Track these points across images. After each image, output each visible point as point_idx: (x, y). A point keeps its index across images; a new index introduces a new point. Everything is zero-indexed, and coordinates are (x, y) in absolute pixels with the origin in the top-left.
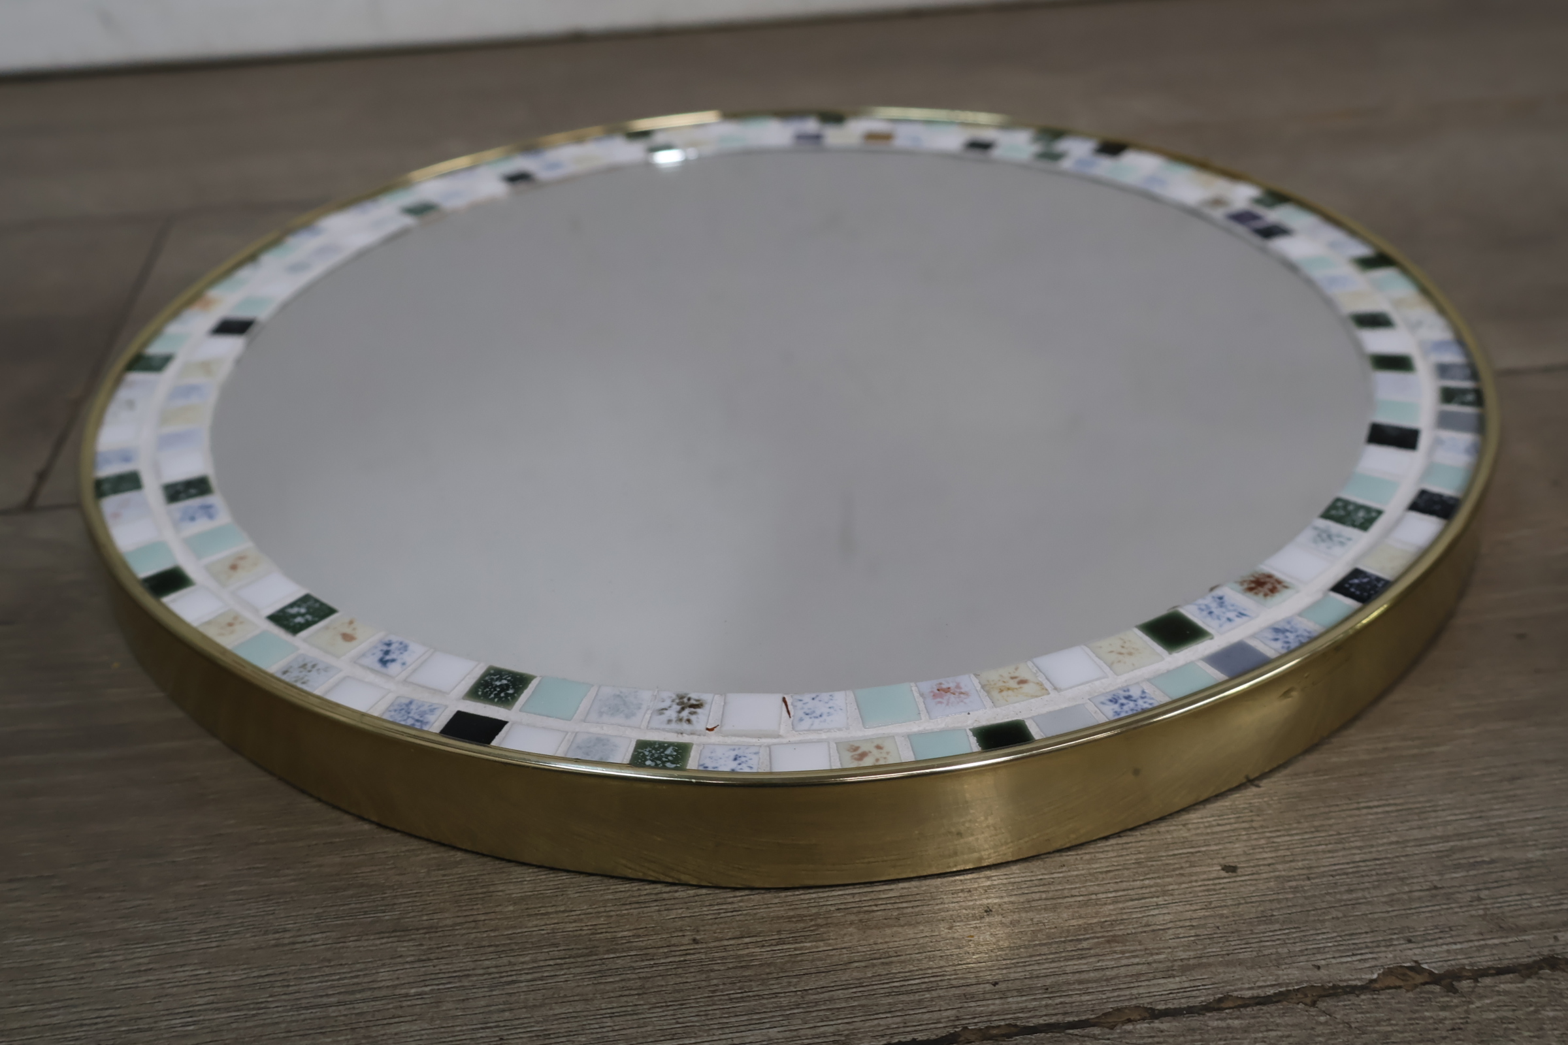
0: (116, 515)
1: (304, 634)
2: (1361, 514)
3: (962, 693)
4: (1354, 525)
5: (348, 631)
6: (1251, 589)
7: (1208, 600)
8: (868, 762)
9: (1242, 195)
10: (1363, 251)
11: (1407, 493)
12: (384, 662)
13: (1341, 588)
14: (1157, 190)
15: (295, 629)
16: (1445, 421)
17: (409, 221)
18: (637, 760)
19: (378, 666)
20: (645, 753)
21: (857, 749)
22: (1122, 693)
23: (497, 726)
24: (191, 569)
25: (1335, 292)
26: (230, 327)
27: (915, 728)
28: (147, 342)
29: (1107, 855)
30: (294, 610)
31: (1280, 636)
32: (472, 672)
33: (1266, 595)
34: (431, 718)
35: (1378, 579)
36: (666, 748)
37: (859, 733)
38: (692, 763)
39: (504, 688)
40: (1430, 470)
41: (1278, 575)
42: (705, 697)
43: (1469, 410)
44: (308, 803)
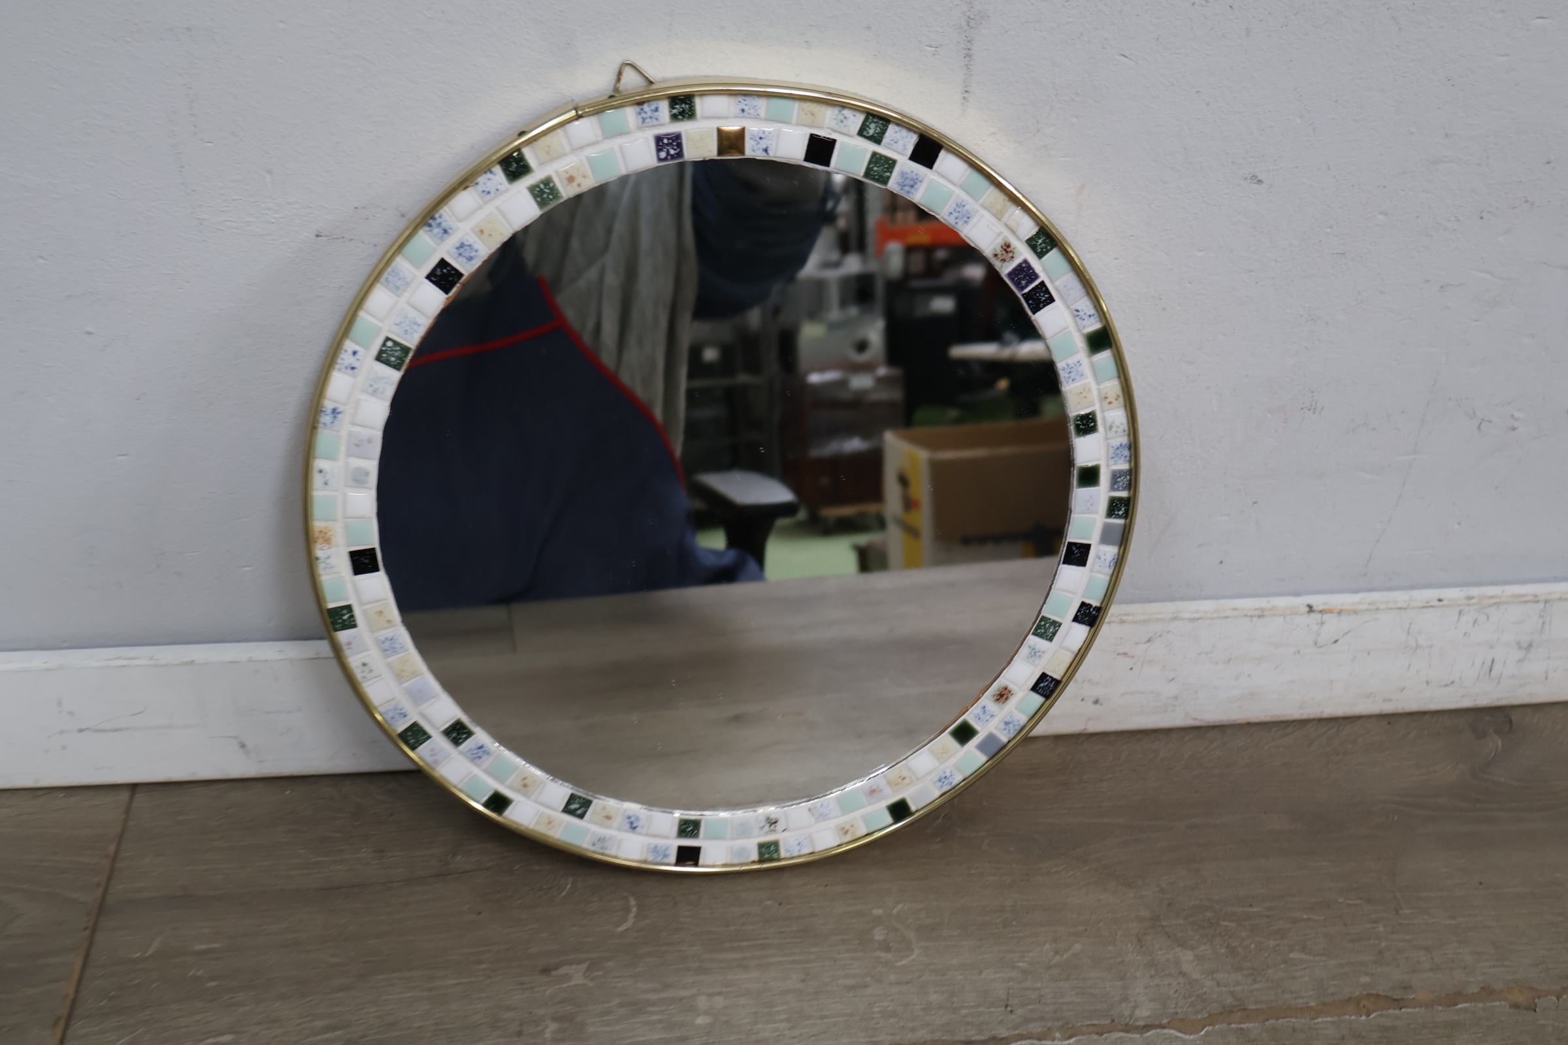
0: (434, 761)
3: (880, 791)
6: (997, 700)
11: (1075, 606)
13: (1034, 687)
15: (580, 817)
16: (1105, 539)
19: (630, 831)
21: (843, 829)
22: (944, 776)
23: (697, 851)
25: (1068, 388)
31: (1007, 727)
33: (1003, 703)
36: (770, 846)
39: (692, 831)
40: (1089, 583)
41: (1010, 686)
43: (1121, 522)
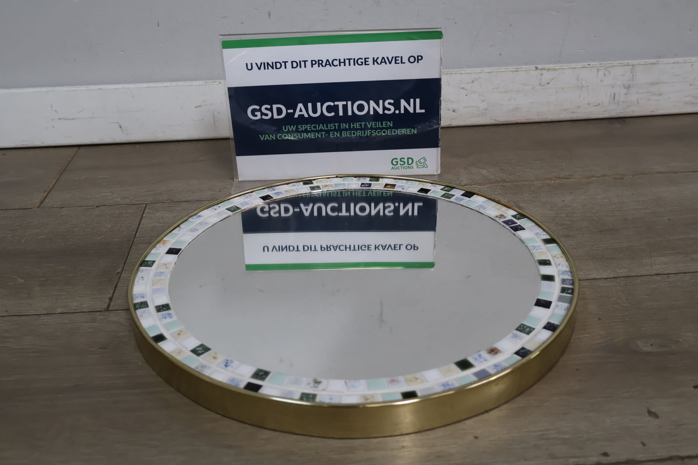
0: (141, 316)
1: (202, 356)
2: (528, 329)
3: (398, 382)
4: (525, 333)
5: (215, 356)
6: (489, 352)
7: (476, 356)
8: (369, 401)
9: (510, 214)
10: (547, 237)
11: (544, 323)
12: (226, 366)
13: (517, 353)
14: (482, 211)
15: (199, 355)
16: (561, 299)
17: (230, 213)
18: (301, 399)
19: (224, 367)
20: (304, 396)
21: (366, 397)
22: (446, 383)
23: (259, 387)
24: (166, 334)
25: (534, 251)
26: (172, 251)
27: (384, 391)
28: (145, 257)
29: (440, 432)
30: (198, 349)
31: (496, 367)
32: (252, 370)
33: (494, 354)
34: (240, 384)
35: (529, 351)
36: (310, 395)
37: (367, 392)
38: (318, 399)
39: (262, 375)
40: (552, 316)
41: (499, 348)
42: (322, 380)
43: (568, 295)
44: (201, 408)
